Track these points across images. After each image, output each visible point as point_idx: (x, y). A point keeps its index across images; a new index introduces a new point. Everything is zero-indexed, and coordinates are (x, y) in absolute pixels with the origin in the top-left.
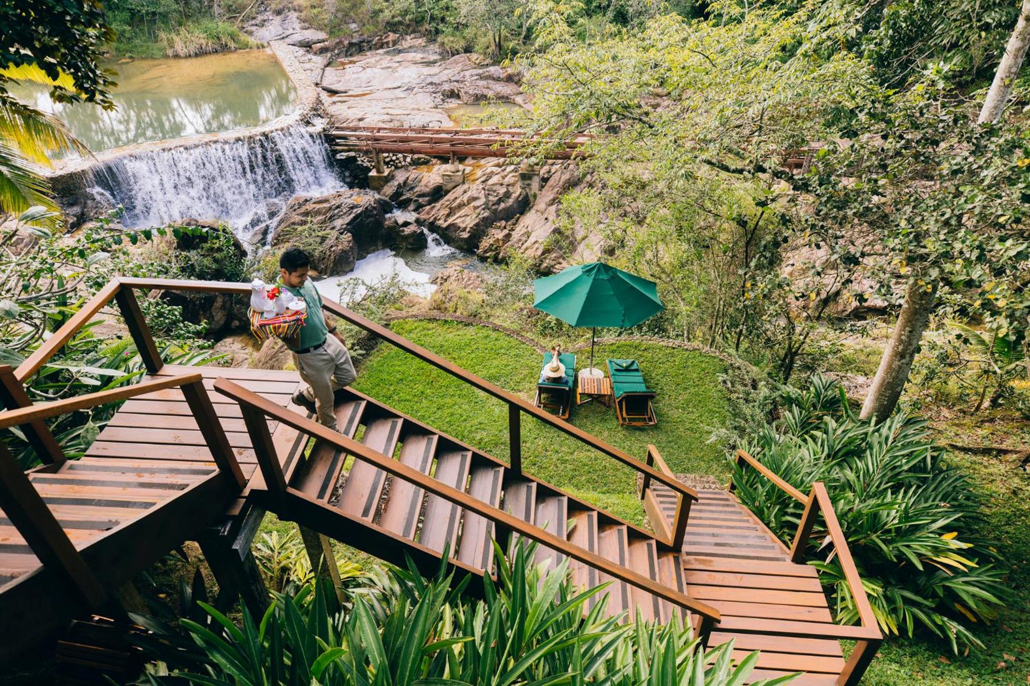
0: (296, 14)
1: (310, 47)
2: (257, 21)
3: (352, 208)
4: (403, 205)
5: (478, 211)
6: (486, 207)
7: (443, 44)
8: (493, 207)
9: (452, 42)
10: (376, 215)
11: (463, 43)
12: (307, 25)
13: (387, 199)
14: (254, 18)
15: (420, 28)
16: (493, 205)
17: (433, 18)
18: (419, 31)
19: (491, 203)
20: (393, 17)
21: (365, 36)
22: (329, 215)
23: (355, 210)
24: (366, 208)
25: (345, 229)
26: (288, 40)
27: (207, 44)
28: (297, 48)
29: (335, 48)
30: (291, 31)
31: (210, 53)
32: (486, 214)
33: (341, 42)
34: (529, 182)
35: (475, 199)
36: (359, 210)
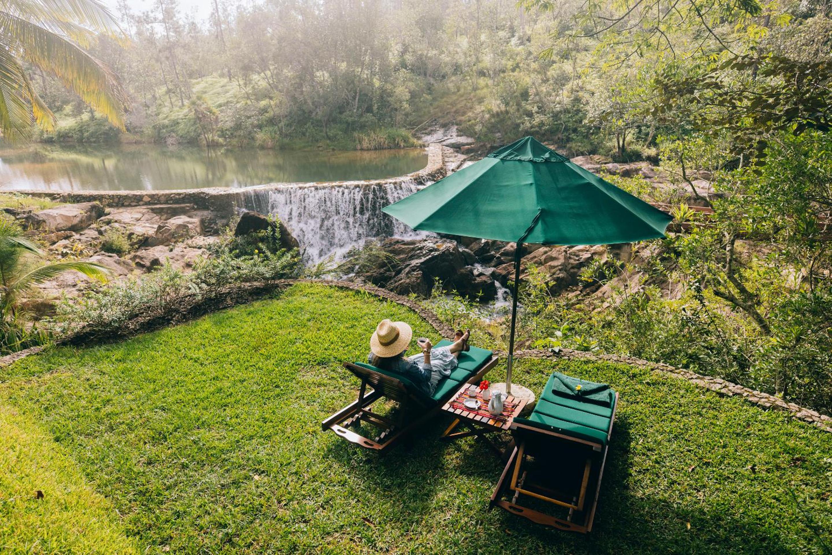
0: (456, 127)
1: (460, 148)
2: (427, 131)
3: (431, 251)
4: (486, 261)
5: (553, 270)
6: (564, 268)
7: (570, 148)
8: (572, 271)
9: (580, 146)
10: (452, 260)
11: (589, 148)
12: (462, 133)
13: (472, 253)
14: (426, 129)
15: (554, 137)
16: (573, 268)
17: (566, 129)
18: (552, 140)
19: (570, 266)
20: (532, 127)
21: (506, 142)
22: (410, 255)
23: (433, 253)
24: (444, 252)
25: (418, 267)
26: (444, 143)
27: (384, 143)
28: (448, 148)
29: (479, 150)
30: (449, 137)
31: (385, 149)
32: (561, 275)
33: (484, 145)
34: (618, 251)
35: (553, 259)
36: (436, 253)
